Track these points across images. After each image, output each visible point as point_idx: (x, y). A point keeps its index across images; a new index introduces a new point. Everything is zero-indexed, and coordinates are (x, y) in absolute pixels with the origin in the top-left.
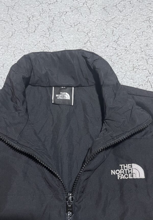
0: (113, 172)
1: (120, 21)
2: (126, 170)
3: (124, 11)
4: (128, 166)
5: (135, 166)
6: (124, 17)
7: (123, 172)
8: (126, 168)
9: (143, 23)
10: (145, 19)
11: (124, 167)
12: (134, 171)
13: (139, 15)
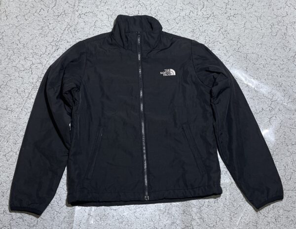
0: (161, 73)
4: (168, 70)
7: (166, 73)
12: (171, 72)
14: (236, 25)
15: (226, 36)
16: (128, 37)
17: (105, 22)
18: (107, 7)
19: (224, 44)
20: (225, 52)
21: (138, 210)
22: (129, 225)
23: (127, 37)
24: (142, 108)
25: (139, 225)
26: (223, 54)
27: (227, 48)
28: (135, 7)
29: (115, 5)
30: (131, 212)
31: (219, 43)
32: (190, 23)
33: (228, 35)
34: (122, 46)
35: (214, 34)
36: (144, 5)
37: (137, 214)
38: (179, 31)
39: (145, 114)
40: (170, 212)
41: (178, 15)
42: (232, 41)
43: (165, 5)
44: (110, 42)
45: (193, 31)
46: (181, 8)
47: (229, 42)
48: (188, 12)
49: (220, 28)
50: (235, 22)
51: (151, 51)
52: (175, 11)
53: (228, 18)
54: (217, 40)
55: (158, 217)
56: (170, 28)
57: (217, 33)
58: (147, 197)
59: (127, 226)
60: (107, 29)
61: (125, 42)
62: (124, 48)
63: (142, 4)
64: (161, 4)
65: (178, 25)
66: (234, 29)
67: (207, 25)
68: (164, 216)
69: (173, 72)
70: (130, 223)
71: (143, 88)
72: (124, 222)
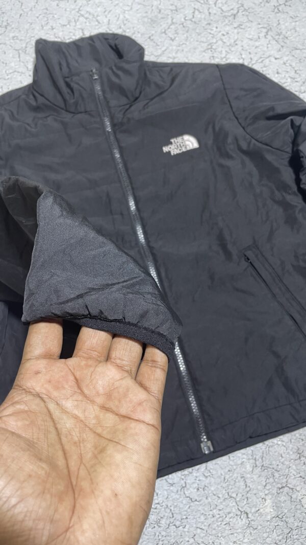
0: (165, 149)
1: (174, 54)
2: (178, 144)
3: (177, 39)
4: (179, 139)
5: (186, 137)
6: (179, 48)
7: (176, 147)
8: (178, 142)
9: (204, 53)
10: (205, 48)
11: (176, 141)
12: (187, 143)
13: (198, 43)
14: (297, 19)
15: (282, 44)
16: (72, 84)
17: (13, 64)
18: (12, 35)
19: (285, 59)
20: (292, 74)
21: (190, 480)
22: (178, 523)
23: (68, 85)
24: (141, 236)
25: (203, 518)
26: (289, 80)
27: (294, 64)
28: (73, 24)
29: (27, 26)
30: (175, 490)
31: (273, 60)
32: (199, 34)
33: (288, 42)
34: (63, 105)
35: (257, 44)
36: (91, 17)
37: (191, 491)
38: (179, 55)
39: (151, 248)
40: (266, 463)
41: (169, 21)
42: (298, 51)
43: (136, 7)
44: (34, 103)
45: (210, 47)
46: (174, 8)
47: (293, 53)
48: (188, 12)
49: (265, 30)
50: (291, 13)
51: (131, 106)
52: (160, 16)
53: (276, 10)
54: (267, 54)
55: (242, 483)
56: (160, 52)
57: (263, 41)
58: (206, 446)
59: (172, 528)
60: (19, 78)
61: (67, 97)
62: (67, 111)
63: (86, 16)
64: (127, 8)
65: (175, 43)
66: (294, 28)
67: (236, 31)
68: (255, 477)
69: (190, 142)
70: (179, 517)
71: (133, 189)
72: (163, 522)
